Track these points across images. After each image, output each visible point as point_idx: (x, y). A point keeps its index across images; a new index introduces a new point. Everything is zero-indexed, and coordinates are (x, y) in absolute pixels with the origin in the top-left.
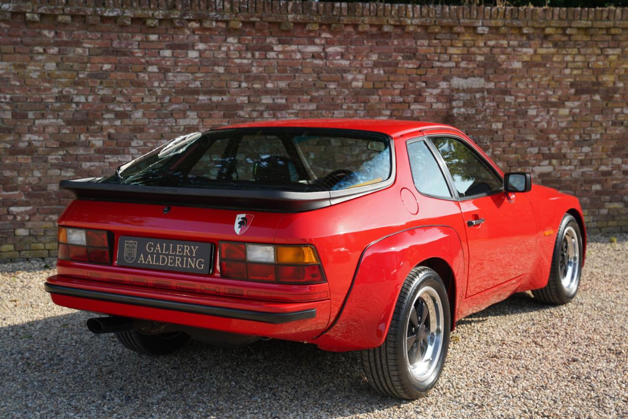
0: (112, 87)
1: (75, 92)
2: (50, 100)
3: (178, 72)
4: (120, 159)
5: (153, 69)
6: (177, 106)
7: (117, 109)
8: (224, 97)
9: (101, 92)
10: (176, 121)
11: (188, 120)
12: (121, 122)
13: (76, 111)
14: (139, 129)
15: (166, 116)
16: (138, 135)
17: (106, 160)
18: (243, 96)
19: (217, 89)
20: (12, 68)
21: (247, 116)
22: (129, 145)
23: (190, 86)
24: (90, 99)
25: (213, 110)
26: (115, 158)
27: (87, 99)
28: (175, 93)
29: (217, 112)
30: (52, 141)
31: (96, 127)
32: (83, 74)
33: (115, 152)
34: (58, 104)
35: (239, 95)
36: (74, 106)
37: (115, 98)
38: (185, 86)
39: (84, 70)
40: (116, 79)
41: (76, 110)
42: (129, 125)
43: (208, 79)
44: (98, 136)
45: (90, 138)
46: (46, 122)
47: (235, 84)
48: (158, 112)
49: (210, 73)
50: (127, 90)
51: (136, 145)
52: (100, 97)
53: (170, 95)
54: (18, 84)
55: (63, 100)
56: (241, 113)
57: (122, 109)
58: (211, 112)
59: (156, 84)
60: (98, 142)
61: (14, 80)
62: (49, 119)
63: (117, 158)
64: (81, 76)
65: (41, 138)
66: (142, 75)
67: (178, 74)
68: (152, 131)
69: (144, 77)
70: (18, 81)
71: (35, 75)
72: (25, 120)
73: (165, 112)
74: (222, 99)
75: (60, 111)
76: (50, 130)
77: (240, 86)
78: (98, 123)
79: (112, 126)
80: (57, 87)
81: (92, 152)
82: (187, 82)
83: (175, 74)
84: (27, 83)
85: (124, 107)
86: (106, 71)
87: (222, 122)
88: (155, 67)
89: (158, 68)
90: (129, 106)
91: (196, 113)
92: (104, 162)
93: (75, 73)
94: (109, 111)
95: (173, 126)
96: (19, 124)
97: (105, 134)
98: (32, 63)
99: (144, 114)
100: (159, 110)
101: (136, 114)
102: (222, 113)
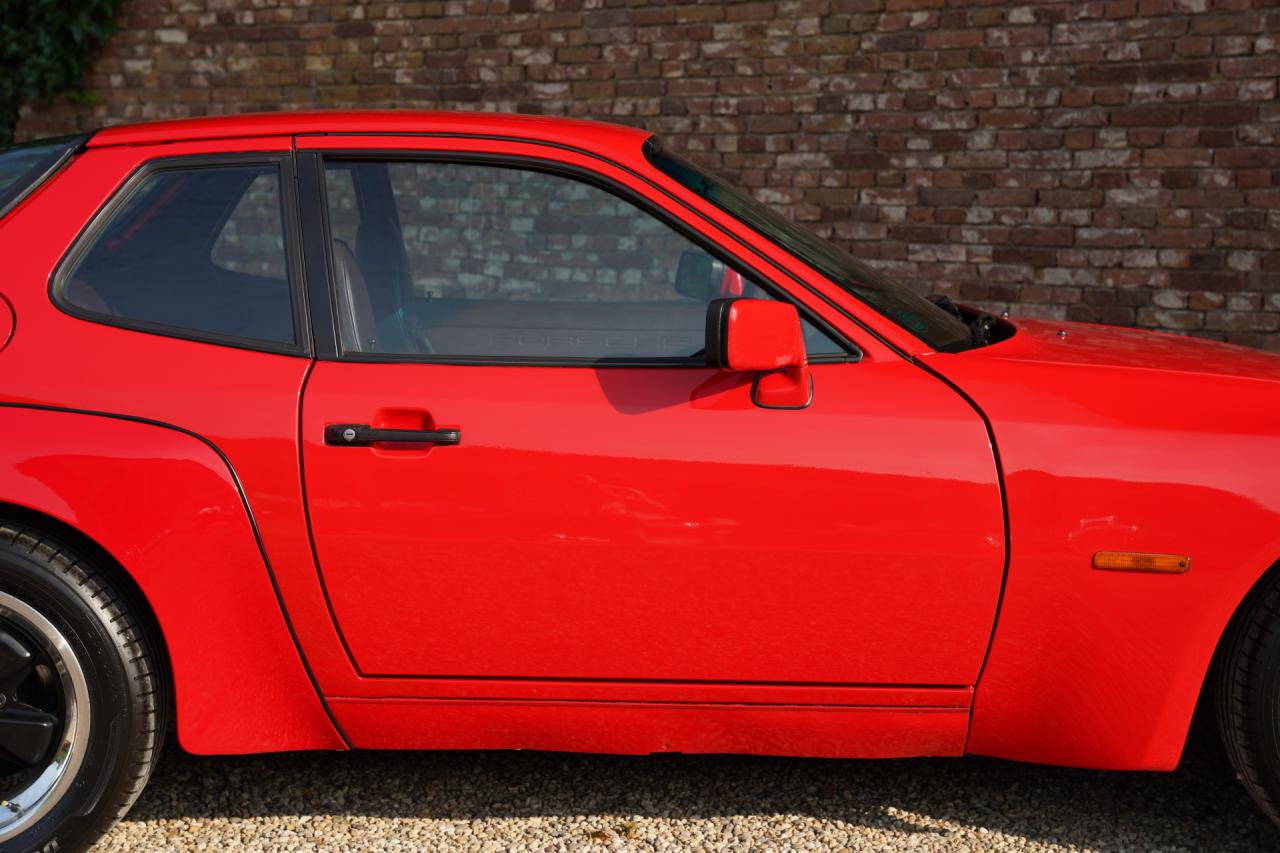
0: (927, 69)
1: (853, 86)
2: (806, 108)
3: (1083, 19)
4: (941, 256)
5: (1022, 15)
6: (1075, 115)
7: (939, 125)
8: (1203, 85)
9: (905, 84)
10: (1073, 158)
11: (1102, 152)
12: (946, 160)
13: (856, 132)
14: (983, 179)
15: (1049, 144)
16: (982, 194)
17: (911, 257)
18: (1260, 78)
19: (1184, 62)
20: (741, 36)
21: (1270, 140)
22: (959, 221)
23: (1110, 57)
24: (882, 100)
25: (1171, 125)
26: (929, 252)
27: (875, 102)
28: (1072, 78)
29: (1180, 129)
30: (807, 206)
31: (892, 172)
32: (870, 39)
33: (930, 238)
34: (820, 118)
35: (1246, 77)
36: (849, 119)
37: (934, 98)
38: (1100, 58)
39: (873, 29)
40: (939, 49)
41: (854, 131)
42: (964, 169)
43: (1161, 33)
44: (895, 195)
45: (880, 201)
46: (795, 159)
47: (1236, 44)
48: (1034, 131)
49: (1168, 15)
50: (959, 76)
51: (977, 221)
52: (902, 96)
53: (1061, 85)
54: (749, 71)
55: (829, 107)
56: (1252, 131)
57: (946, 126)
58: (1168, 131)
59: (1027, 57)
60: (896, 212)
61: (743, 64)
62: (802, 152)
63: (934, 251)
64: (866, 45)
65: (787, 199)
66: (996, 33)
67: (1081, 26)
68: (1013, 183)
69: (1000, 39)
70: (749, 64)
71: (778, 49)
72: (759, 156)
73: (1047, 131)
74: (1199, 90)
75: (825, 133)
76: (803, 178)
77: (1253, 46)
78: (895, 161)
79: (926, 169)
80: (820, 77)
81: (883, 234)
82: (1104, 47)
83: (1074, 26)
84: (767, 69)
85: (951, 121)
86: (918, 29)
87: (1194, 157)
88: (1026, 9)
89: (1036, 14)
90: (963, 118)
91: (1123, 134)
92: (906, 260)
93: (853, 40)
94: (920, 131)
95: (1063, 169)
96: (748, 164)
97: (909, 189)
98: (777, 22)
99: (996, 137)
100: (1033, 126)
101: (977, 139)
102: (1196, 131)
